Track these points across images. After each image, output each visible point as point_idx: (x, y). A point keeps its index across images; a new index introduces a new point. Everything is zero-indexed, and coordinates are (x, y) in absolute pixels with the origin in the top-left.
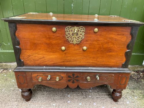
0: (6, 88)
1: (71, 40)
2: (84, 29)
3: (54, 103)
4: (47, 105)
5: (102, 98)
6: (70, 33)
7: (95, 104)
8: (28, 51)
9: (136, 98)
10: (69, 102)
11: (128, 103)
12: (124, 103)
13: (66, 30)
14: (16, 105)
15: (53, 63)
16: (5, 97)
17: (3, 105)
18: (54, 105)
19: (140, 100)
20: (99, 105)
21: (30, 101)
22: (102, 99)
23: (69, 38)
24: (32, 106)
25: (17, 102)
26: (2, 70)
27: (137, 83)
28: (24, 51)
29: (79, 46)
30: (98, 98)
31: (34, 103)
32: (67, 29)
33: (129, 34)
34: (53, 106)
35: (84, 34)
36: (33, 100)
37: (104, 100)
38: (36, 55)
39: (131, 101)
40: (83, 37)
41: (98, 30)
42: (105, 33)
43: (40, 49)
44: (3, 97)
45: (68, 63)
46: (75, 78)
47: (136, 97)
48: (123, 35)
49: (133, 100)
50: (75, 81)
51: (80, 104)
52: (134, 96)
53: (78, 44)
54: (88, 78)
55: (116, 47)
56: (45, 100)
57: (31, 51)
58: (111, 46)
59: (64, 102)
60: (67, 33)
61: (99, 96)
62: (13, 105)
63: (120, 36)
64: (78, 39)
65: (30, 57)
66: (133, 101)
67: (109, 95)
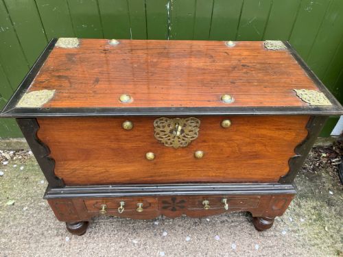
0: (31, 204)
1: (168, 141)
2: (197, 122)
3: (135, 238)
4: (121, 244)
5: (232, 222)
6: (165, 129)
7: (217, 238)
8: (70, 162)
9: (302, 220)
10: (165, 234)
11: (284, 233)
12: (277, 234)
13: (155, 125)
14: (59, 244)
15: (129, 179)
16: (32, 225)
17: (33, 246)
18: (135, 242)
19: (309, 225)
20: (225, 240)
21: (85, 235)
22: (233, 224)
23: (162, 138)
24: (91, 246)
25: (60, 237)
26: (12, 152)
27: (311, 180)
28: (62, 163)
29: (186, 150)
30: (224, 222)
31: (94, 238)
32: (159, 123)
33: (304, 128)
34: (134, 244)
35: (198, 129)
36: (91, 232)
37: (236, 226)
38: (89, 168)
39: (290, 229)
40: (197, 136)
41: (232, 124)
42: (246, 127)
43: (97, 159)
44: (28, 227)
45: (161, 178)
46: (178, 203)
47: (303, 217)
48: (290, 129)
49: (295, 225)
50: (177, 208)
51: (188, 239)
52: (298, 215)
53: (183, 148)
54: (206, 202)
55: (270, 151)
56: (116, 232)
57: (78, 162)
58: (260, 148)
59: (156, 235)
60: (157, 130)
61: (226, 218)
62: (51, 246)
63: (281, 132)
64: (183, 140)
65: (76, 173)
66: (296, 228)
67: (247, 216)
